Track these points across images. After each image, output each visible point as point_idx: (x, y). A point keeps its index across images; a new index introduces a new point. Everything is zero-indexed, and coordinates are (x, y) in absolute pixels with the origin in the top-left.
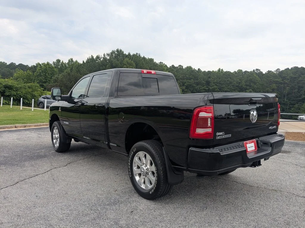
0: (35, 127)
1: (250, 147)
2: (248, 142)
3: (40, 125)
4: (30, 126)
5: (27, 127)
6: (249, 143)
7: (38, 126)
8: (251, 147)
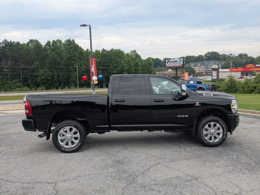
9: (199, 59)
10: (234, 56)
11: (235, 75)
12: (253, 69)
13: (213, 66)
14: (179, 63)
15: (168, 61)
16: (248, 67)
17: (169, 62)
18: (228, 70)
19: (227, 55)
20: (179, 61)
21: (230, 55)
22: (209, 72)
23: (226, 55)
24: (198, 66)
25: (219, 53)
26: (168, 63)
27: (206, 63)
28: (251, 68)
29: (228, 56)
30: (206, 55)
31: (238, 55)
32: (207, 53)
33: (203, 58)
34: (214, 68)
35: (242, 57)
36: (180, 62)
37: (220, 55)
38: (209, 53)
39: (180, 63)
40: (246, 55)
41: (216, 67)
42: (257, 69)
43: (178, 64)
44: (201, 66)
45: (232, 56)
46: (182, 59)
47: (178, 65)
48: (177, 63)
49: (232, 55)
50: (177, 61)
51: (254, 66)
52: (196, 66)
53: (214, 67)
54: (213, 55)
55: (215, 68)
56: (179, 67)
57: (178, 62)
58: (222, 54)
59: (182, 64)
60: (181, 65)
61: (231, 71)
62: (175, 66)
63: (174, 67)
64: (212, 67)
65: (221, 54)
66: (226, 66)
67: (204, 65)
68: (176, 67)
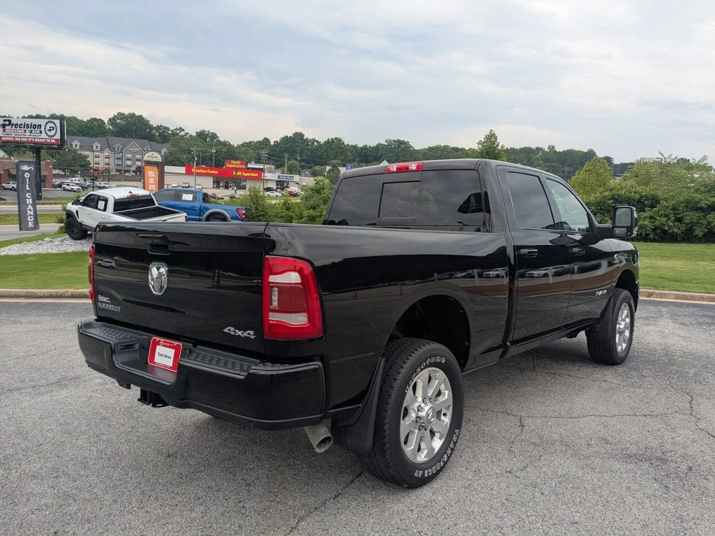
0: (676, 299)
1: (162, 355)
2: (162, 340)
3: (692, 298)
4: (661, 296)
5: (654, 295)
6: (164, 346)
7: (685, 299)
8: (166, 356)
9: (93, 129)
10: (188, 133)
11: (200, 185)
12: (239, 173)
13: (147, 154)
14: (48, 133)
15: (7, 123)
16: (231, 166)
17: (8, 125)
18: (182, 170)
19: (171, 128)
20: (48, 128)
21: (178, 132)
22: (126, 171)
23: (169, 129)
24: (95, 149)
25: (148, 121)
26: (7, 127)
27: (118, 143)
28: (237, 170)
29: (174, 134)
30: (112, 121)
31: (197, 132)
32: (116, 114)
33: (104, 127)
34: (151, 159)
35: (205, 140)
36: (50, 130)
37: (151, 128)
38: (121, 116)
39: (52, 133)
40: (214, 136)
41: (157, 157)
42: (248, 174)
43: (44, 135)
44: (102, 150)
45: (183, 133)
46: (57, 122)
47: (43, 140)
48: (41, 132)
49: (183, 130)
50: (40, 125)
51: (244, 167)
52: (87, 150)
53: (151, 157)
54: (134, 124)
55: (155, 160)
56: (49, 147)
57: (42, 129)
58: (158, 126)
59: (58, 136)
60: (56, 140)
61: (189, 172)
62: (31, 142)
63: (28, 142)
64: (146, 158)
65: (154, 123)
66: (175, 158)
67: (112, 150)
68: (36, 143)
